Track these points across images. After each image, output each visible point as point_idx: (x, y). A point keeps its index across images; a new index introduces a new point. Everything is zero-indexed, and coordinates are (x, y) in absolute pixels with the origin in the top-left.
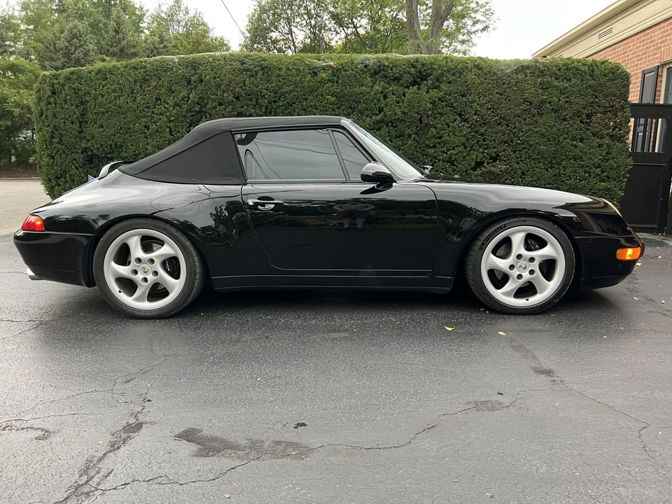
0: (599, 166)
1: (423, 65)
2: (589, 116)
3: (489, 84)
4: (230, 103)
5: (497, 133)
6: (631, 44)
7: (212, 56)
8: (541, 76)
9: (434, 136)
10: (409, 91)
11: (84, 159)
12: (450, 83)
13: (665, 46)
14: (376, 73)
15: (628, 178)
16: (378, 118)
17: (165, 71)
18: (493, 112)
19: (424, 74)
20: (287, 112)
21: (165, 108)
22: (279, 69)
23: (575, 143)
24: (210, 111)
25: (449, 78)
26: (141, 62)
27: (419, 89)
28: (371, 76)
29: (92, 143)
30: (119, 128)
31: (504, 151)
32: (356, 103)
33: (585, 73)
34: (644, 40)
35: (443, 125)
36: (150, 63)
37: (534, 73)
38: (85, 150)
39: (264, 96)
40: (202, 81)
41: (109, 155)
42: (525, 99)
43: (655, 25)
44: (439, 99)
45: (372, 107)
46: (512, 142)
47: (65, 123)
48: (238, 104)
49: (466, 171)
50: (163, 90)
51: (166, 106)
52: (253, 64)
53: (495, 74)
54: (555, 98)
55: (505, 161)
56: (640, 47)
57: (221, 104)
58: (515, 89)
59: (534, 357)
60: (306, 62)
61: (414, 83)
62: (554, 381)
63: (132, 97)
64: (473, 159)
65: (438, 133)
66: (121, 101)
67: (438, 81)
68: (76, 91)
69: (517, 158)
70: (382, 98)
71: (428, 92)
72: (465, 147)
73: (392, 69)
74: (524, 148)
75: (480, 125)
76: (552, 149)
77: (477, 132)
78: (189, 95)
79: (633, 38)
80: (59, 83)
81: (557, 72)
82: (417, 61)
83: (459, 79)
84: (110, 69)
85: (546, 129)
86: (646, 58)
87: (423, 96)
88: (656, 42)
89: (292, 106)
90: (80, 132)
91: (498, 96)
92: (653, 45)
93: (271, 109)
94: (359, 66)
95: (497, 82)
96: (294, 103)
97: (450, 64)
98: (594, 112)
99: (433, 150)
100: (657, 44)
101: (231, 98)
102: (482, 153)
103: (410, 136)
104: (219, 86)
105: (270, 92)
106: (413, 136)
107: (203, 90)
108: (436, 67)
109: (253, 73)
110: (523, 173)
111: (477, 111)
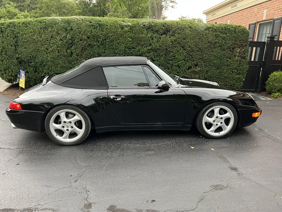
0: (236, 69)
1: (168, 26)
2: (233, 49)
3: (195, 34)
4: (85, 40)
5: (197, 55)
6: (245, 12)
7: (76, 18)
8: (215, 32)
9: (172, 56)
10: (162, 37)
11: (17, 62)
12: (179, 34)
13: (259, 15)
14: (148, 29)
15: (247, 73)
16: (150, 48)
17: (55, 24)
18: (196, 46)
19: (168, 29)
20: (110, 44)
21: (55, 41)
22: (107, 25)
23: (227, 59)
24: (76, 43)
25: (178, 32)
26: (43, 20)
27: (166, 36)
28: (146, 30)
29: (21, 55)
30: (34, 49)
31: (200, 62)
32: (140, 41)
33: (232, 31)
34: (250, 11)
35: (176, 51)
36: (47, 20)
37: (213, 30)
38: (18, 58)
39: (100, 37)
40: (72, 30)
41: (30, 61)
42: (209, 41)
43: (255, 5)
44: (175, 40)
45: (147, 43)
46: (203, 58)
47: (8, 46)
48: (89, 41)
49: (185, 70)
50: (54, 33)
51: (56, 40)
52: (95, 23)
53: (197, 30)
54: (220, 41)
55: (200, 66)
56: (248, 14)
57: (81, 40)
58: (205, 37)
59: (228, 162)
60: (119, 23)
61: (164, 33)
62: (239, 174)
63: (40, 35)
64: (187, 66)
65: (174, 55)
66: (35, 37)
67: (174, 32)
68: (13, 31)
69: (205, 65)
70: (151, 40)
71: (170, 37)
72: (185, 61)
73: (155, 27)
74: (208, 61)
75: (191, 52)
76: (219, 62)
77: (189, 54)
78: (66, 36)
79: (246, 10)
80: (4, 27)
81: (222, 30)
82: (165, 24)
83: (183, 32)
84: (29, 22)
85: (217, 54)
86: (251, 19)
87: (168, 39)
88: (255, 13)
89: (112, 42)
90: (15, 50)
91: (198, 40)
92: (254, 14)
93: (103, 43)
94: (141, 25)
95: (198, 34)
96: (113, 41)
97: (179, 26)
98: (235, 47)
99: (171, 62)
100: (256, 13)
101: (86, 38)
102: (191, 63)
103: (162, 55)
104: (80, 32)
105: (103, 35)
106: (164, 55)
107: (73, 34)
108: (173, 26)
109: (95, 27)
110: (207, 72)
111: (190, 46)
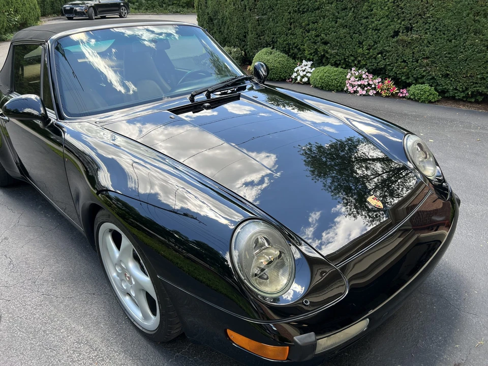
9: (368, 9)
31: (417, 22)
46: (424, 15)
49: (387, 38)
55: (417, 31)
64: (392, 29)
65: (370, 7)
69: (427, 29)
77: (398, 6)
99: (366, 20)
102: (401, 24)
103: (351, 9)
106: (353, 8)
110: (429, 43)
